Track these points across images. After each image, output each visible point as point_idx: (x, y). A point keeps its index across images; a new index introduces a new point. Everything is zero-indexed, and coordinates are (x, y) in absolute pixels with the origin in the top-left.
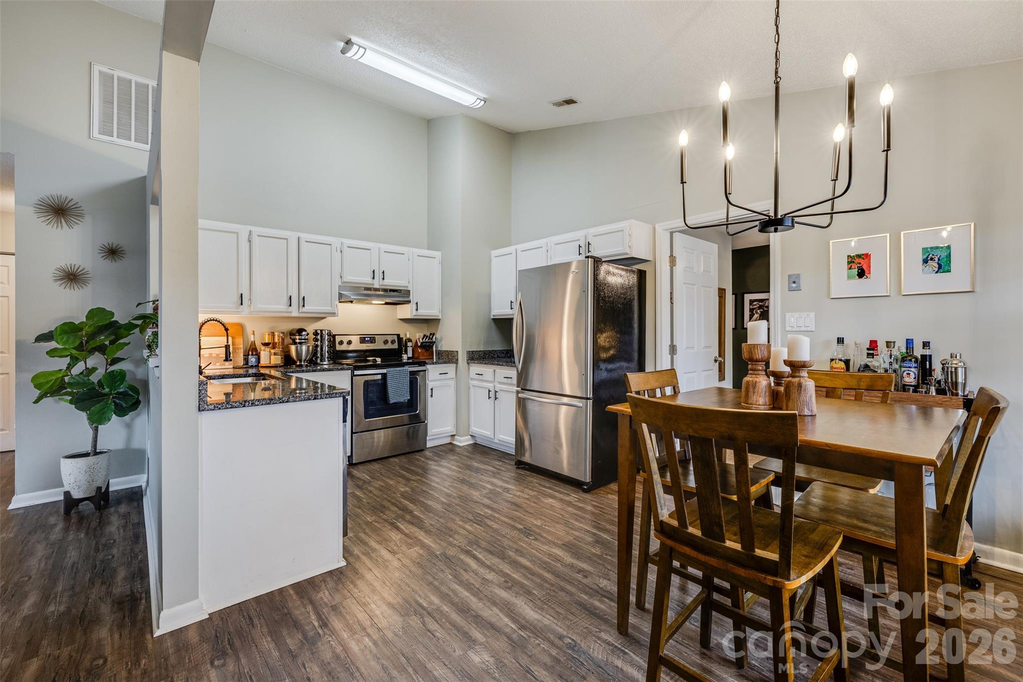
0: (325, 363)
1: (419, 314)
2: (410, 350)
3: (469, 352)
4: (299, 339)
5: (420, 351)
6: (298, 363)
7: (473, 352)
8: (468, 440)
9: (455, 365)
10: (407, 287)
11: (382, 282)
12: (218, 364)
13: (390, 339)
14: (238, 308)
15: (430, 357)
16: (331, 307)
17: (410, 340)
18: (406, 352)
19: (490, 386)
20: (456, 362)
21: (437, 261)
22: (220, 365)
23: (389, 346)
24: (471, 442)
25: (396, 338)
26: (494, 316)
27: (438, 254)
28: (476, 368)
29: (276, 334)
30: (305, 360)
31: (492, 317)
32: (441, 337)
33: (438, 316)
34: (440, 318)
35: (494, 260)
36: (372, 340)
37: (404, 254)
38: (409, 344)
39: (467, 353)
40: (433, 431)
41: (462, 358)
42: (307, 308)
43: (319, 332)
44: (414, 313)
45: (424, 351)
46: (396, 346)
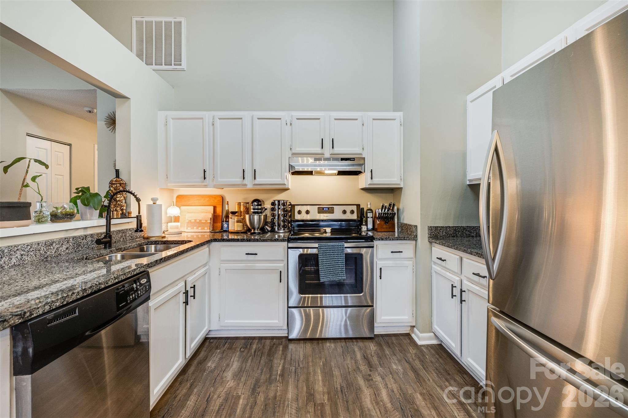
0: (281, 231)
1: (375, 182)
2: (370, 221)
3: (430, 228)
4: (253, 209)
5: (378, 222)
6: (253, 231)
7: (436, 228)
8: (430, 338)
9: (414, 242)
10: (361, 154)
11: (332, 151)
12: (200, 228)
13: (348, 209)
14: (203, 182)
15: (391, 230)
16: (281, 179)
17: (371, 210)
18: (367, 225)
19: (456, 280)
20: (415, 238)
21: (396, 123)
22: (201, 229)
23: (348, 216)
24: (435, 342)
25: (354, 208)
26: (470, 181)
27: (399, 115)
28: (439, 250)
29: (242, 204)
30: (258, 228)
31: (468, 183)
32: (403, 208)
33: (399, 184)
34: (402, 186)
35: (470, 106)
36: (330, 210)
37: (357, 119)
38: (370, 215)
39: (429, 230)
40: (383, 318)
41: (423, 235)
42: (259, 180)
43: (277, 202)
44: (369, 181)
45: (383, 223)
46: (355, 217)
